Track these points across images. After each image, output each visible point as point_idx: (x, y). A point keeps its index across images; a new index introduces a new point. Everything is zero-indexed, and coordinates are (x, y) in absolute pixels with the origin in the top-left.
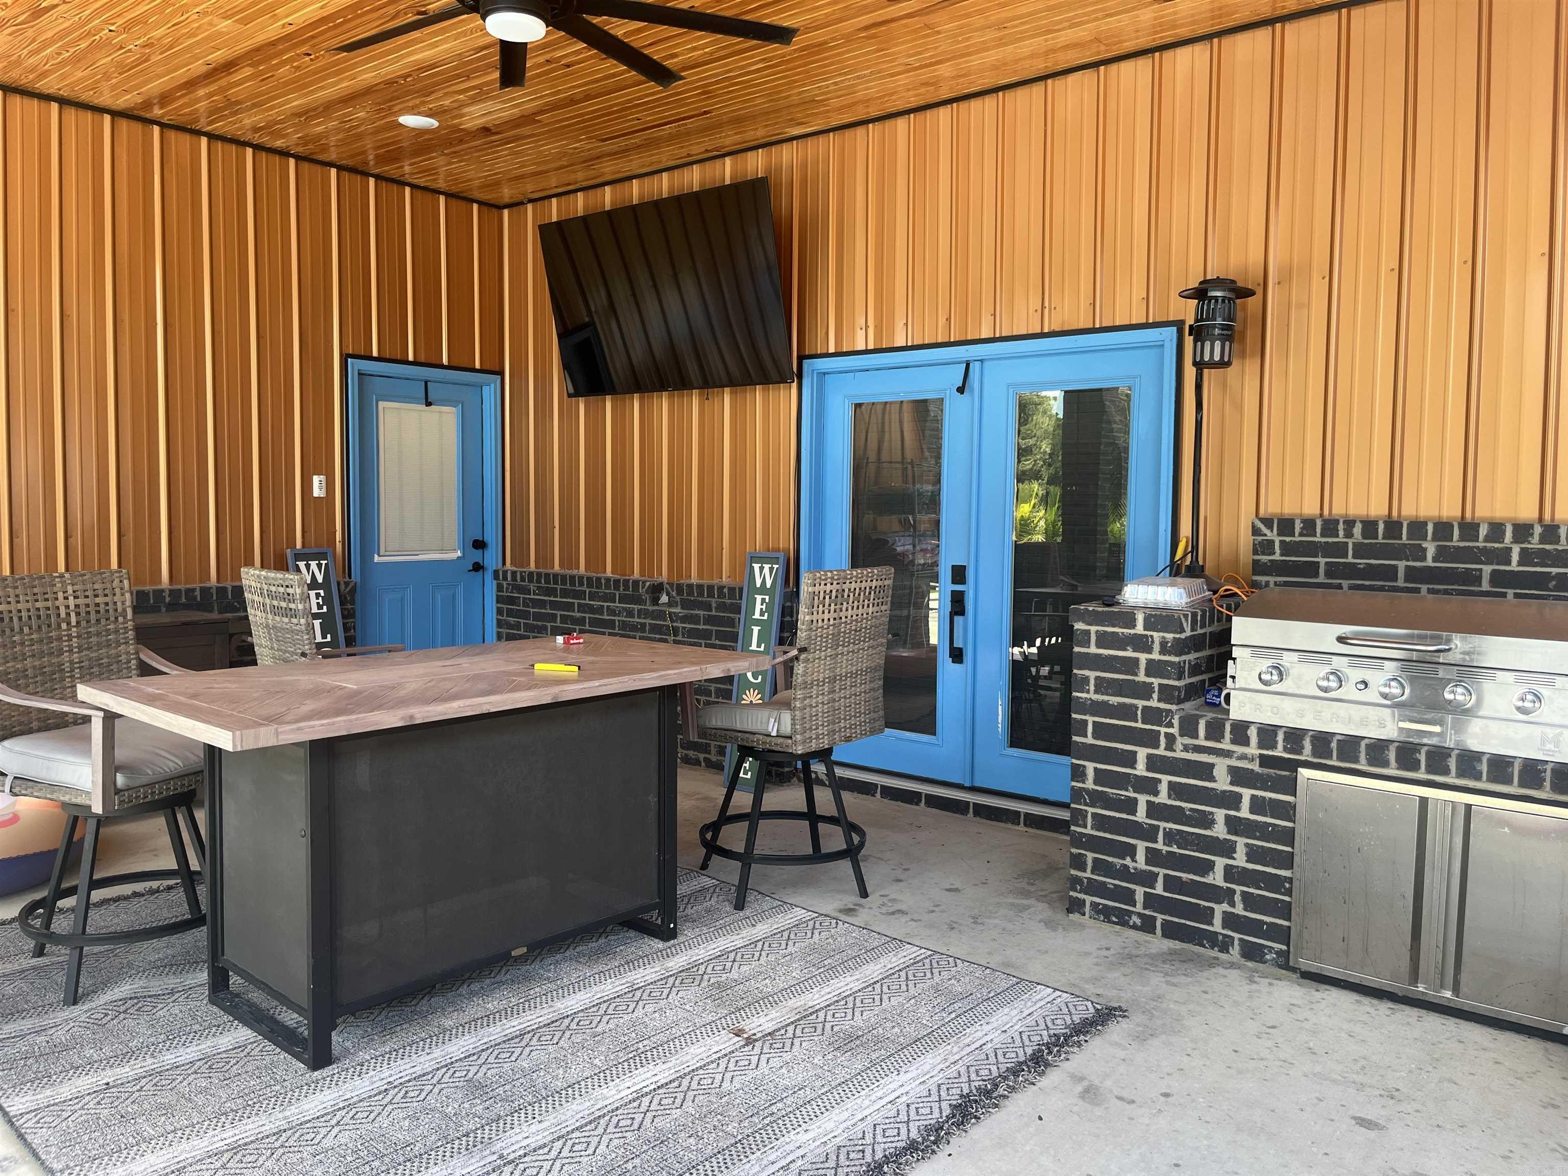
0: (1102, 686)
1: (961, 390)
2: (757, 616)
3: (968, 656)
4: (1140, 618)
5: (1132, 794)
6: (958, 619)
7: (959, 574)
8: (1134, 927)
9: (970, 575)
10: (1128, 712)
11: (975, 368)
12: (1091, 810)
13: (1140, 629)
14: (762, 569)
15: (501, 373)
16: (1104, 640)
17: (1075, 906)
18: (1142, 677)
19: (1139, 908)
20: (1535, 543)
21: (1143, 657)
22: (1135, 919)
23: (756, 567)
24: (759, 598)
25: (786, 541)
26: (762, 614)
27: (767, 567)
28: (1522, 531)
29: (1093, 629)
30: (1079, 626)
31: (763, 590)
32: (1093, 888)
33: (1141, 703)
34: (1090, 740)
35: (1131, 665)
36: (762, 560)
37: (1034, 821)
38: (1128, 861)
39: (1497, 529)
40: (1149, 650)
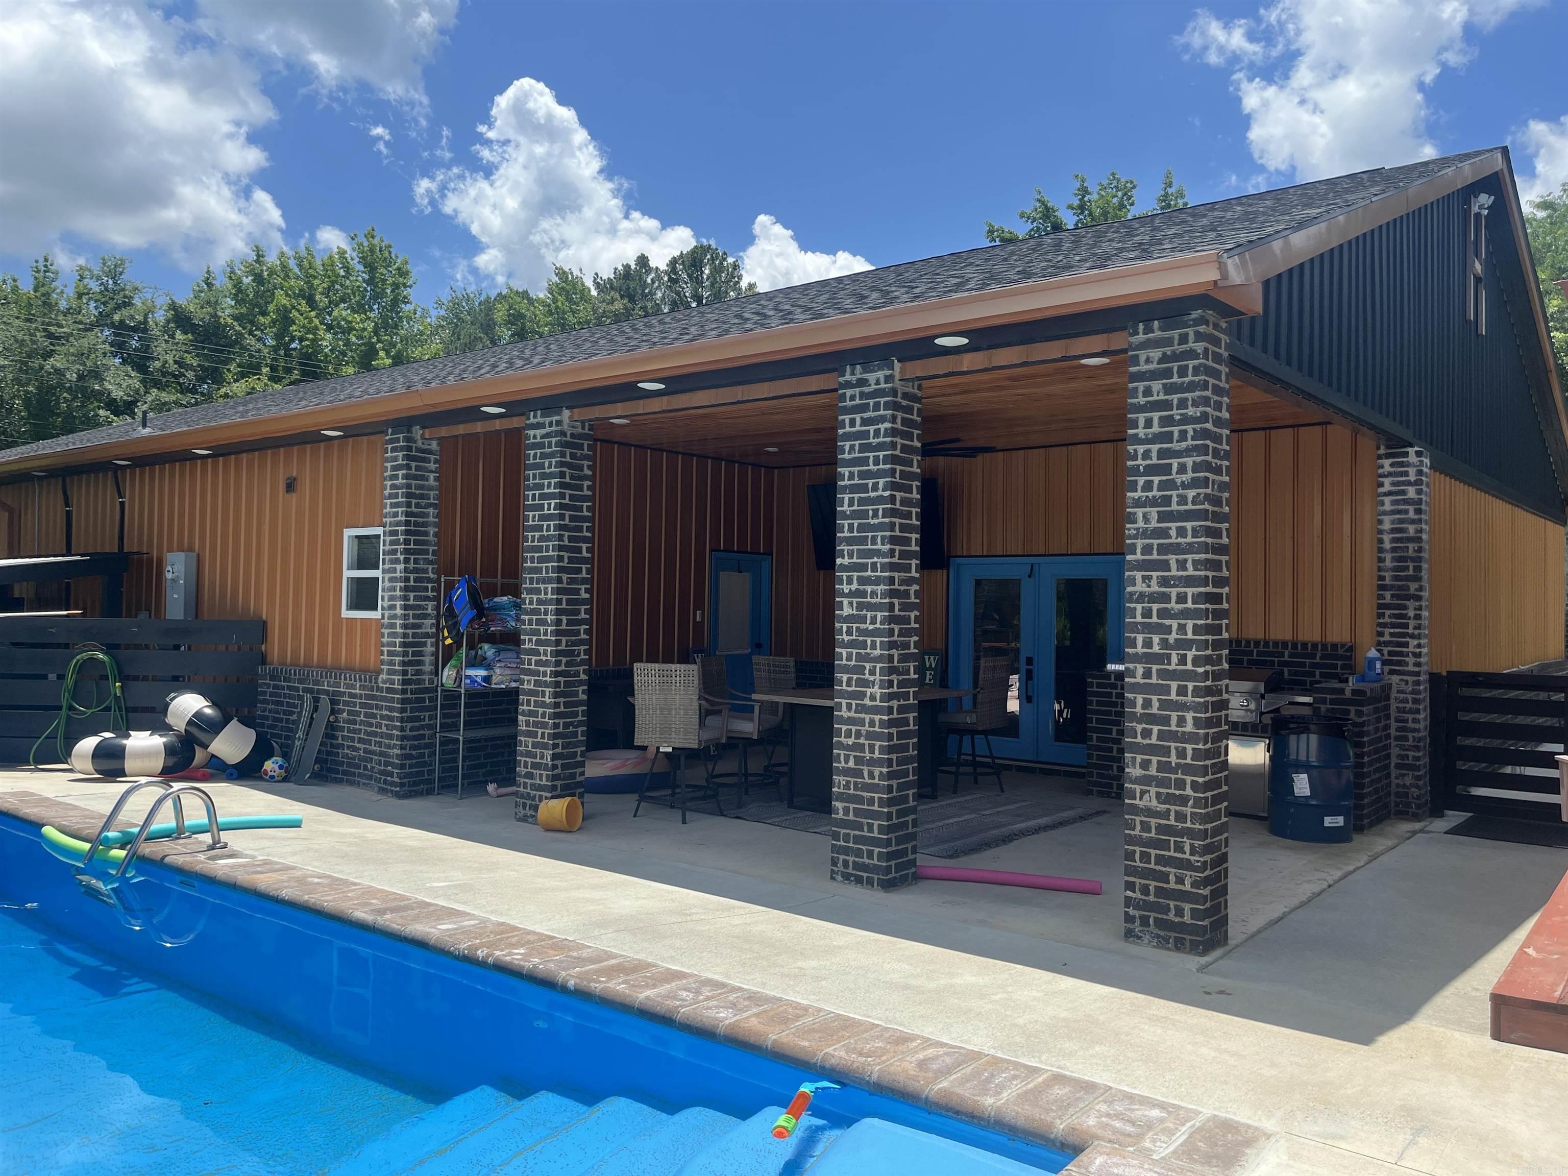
0: (1099, 703)
1: (1030, 576)
2: (927, 681)
3: (1035, 700)
4: (1113, 676)
5: (1111, 745)
6: (1030, 682)
7: (1030, 661)
8: (1113, 798)
9: (1035, 661)
10: (1109, 713)
11: (1036, 568)
12: (1095, 753)
13: (1113, 680)
14: (929, 659)
15: (771, 554)
16: (1099, 685)
17: (1090, 792)
18: (1114, 699)
19: (1115, 790)
20: (1261, 648)
21: (1114, 691)
22: (1114, 795)
23: (926, 657)
24: (928, 673)
25: (940, 645)
26: (930, 680)
27: (932, 658)
28: (1257, 643)
29: (1095, 681)
30: (1089, 680)
31: (930, 668)
32: (1096, 784)
33: (1114, 709)
34: (1094, 725)
35: (1110, 695)
36: (930, 654)
37: (1067, 774)
38: (1110, 772)
39: (1248, 642)
40: (1116, 689)
